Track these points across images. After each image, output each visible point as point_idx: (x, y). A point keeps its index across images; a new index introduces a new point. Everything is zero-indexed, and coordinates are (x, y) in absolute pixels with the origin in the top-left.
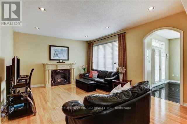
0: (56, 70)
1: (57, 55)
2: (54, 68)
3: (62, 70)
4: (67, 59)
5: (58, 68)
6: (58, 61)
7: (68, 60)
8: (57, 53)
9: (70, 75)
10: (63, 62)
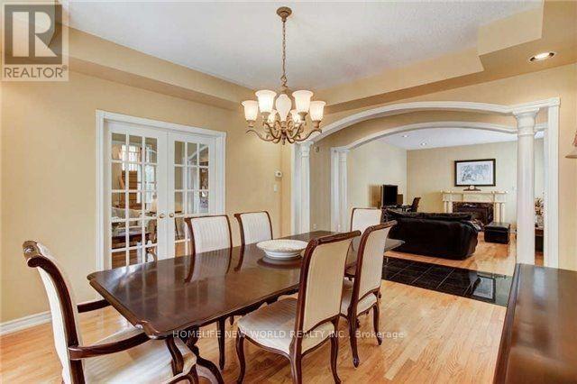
0: (463, 203)
1: (469, 176)
2: (458, 199)
3: (474, 204)
4: (492, 183)
5: (465, 200)
6: (467, 188)
7: (495, 185)
8: (469, 172)
9: (492, 216)
10: (475, 190)
